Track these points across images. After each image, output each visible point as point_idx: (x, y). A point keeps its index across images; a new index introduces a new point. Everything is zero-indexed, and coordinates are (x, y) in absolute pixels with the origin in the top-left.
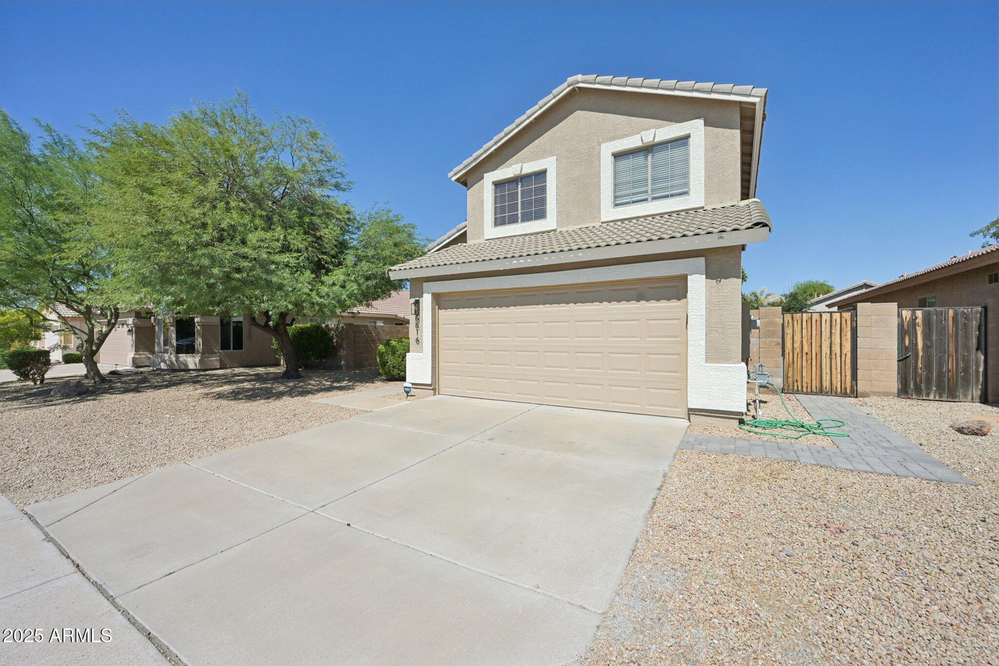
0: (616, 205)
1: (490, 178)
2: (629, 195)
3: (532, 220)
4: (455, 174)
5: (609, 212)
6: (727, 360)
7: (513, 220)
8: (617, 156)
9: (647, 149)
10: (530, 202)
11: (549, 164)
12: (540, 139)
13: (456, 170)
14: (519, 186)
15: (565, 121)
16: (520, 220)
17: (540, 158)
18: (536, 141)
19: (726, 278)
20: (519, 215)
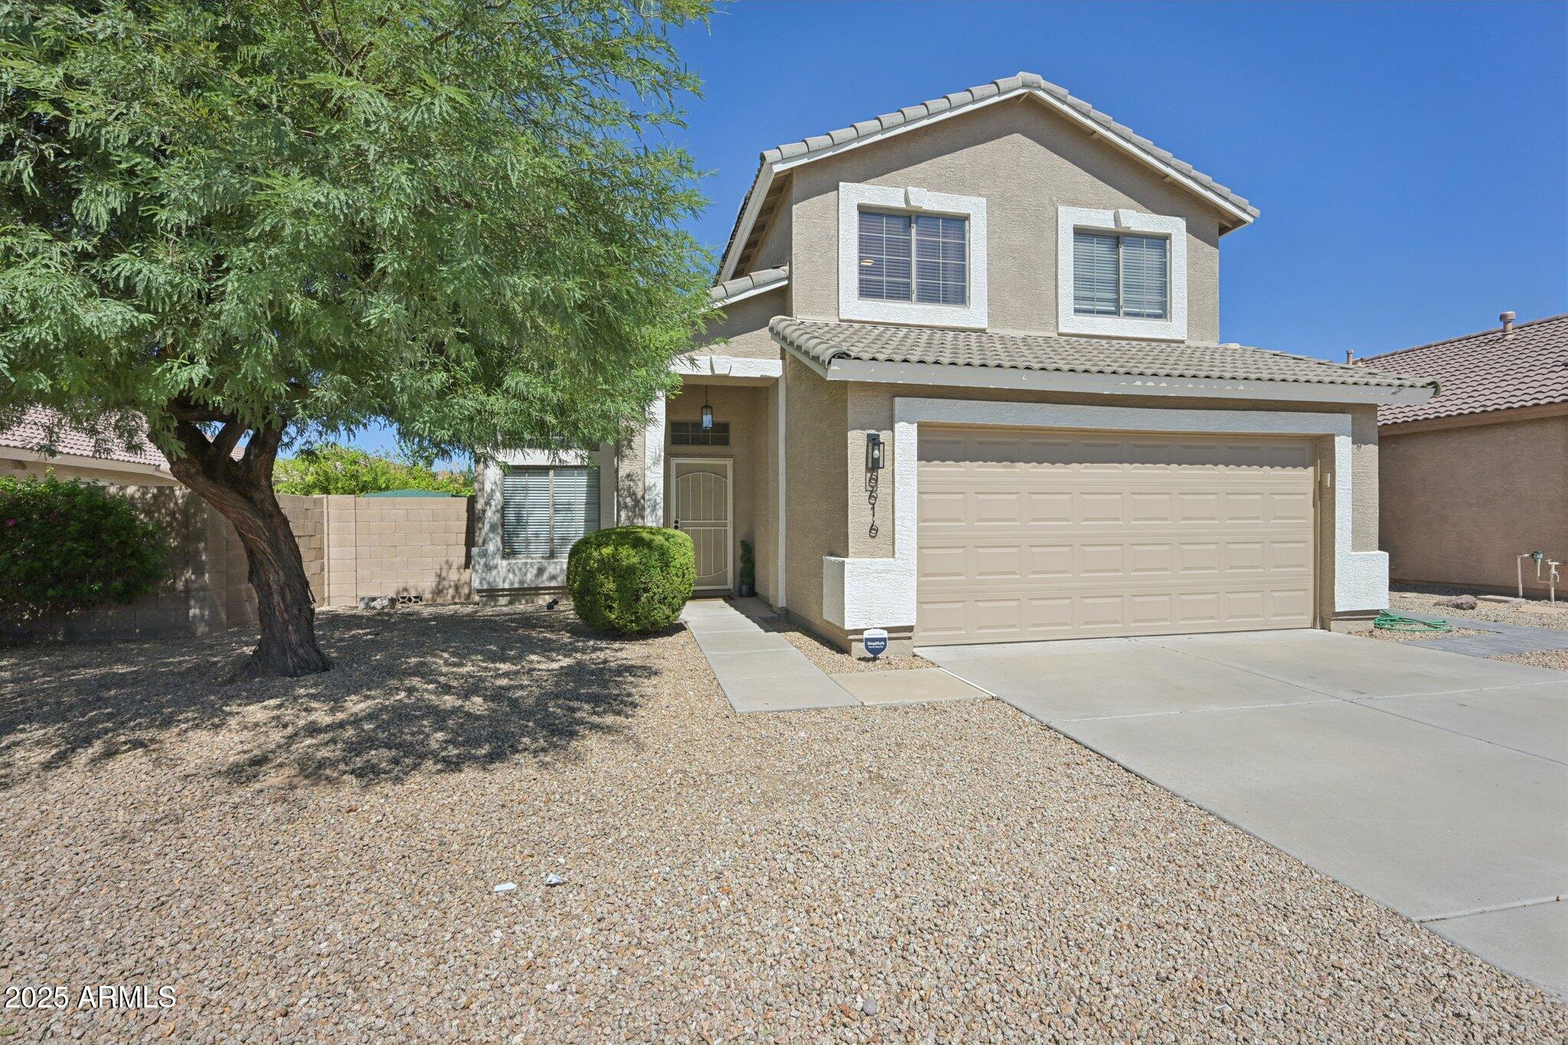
0: (1076, 311)
1: (853, 194)
2: (1092, 299)
3: (937, 301)
4: (784, 160)
5: (1071, 323)
6: (1367, 547)
7: (900, 293)
8: (1082, 233)
9: (1117, 238)
10: (936, 267)
11: (973, 206)
12: (953, 154)
13: (788, 149)
14: (914, 231)
15: (996, 141)
16: (914, 296)
17: (953, 192)
18: (947, 157)
19: (1366, 444)
20: (914, 286)
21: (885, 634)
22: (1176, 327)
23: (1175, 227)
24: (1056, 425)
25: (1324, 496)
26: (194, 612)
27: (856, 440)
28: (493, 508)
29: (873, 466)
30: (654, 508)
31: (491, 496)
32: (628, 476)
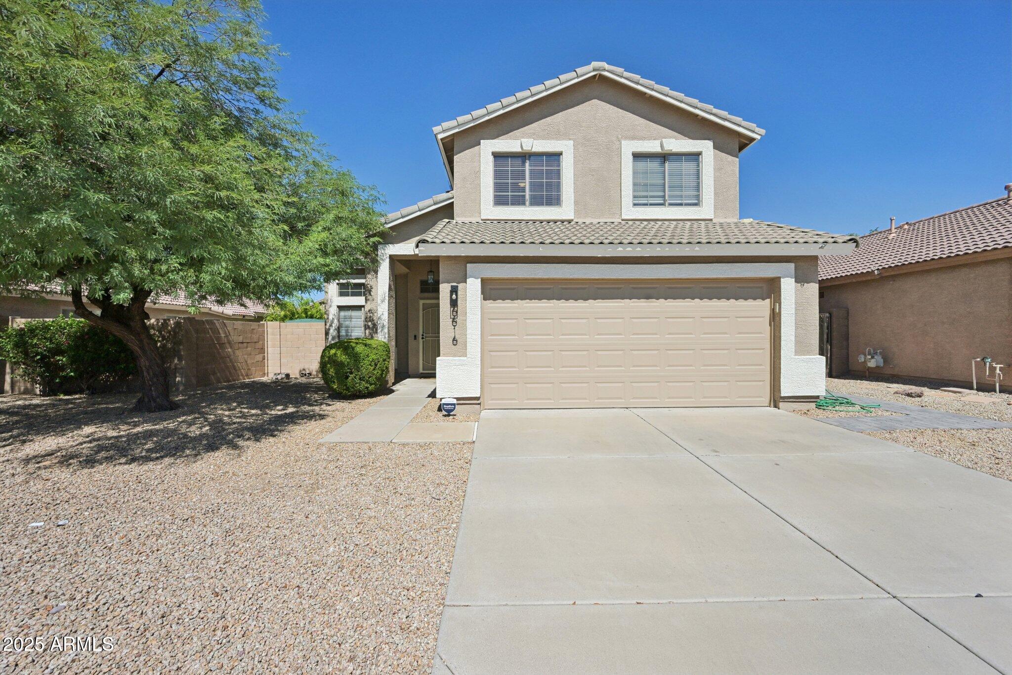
0: (635, 205)
1: (489, 147)
2: (646, 197)
3: (542, 204)
4: (444, 131)
5: (630, 212)
6: (809, 353)
7: (519, 201)
8: (637, 156)
9: (664, 157)
10: (541, 185)
11: (565, 147)
12: (552, 117)
13: (446, 125)
14: (527, 164)
15: (581, 106)
16: (527, 203)
17: (553, 139)
18: (548, 119)
19: (808, 283)
20: (527, 197)
21: (455, 401)
22: (706, 211)
23: (706, 147)
24: (571, 277)
25: (775, 318)
26: (178, 379)
27: (445, 289)
28: (334, 328)
29: (454, 303)
30: (383, 326)
31: (332, 322)
32: (369, 311)
